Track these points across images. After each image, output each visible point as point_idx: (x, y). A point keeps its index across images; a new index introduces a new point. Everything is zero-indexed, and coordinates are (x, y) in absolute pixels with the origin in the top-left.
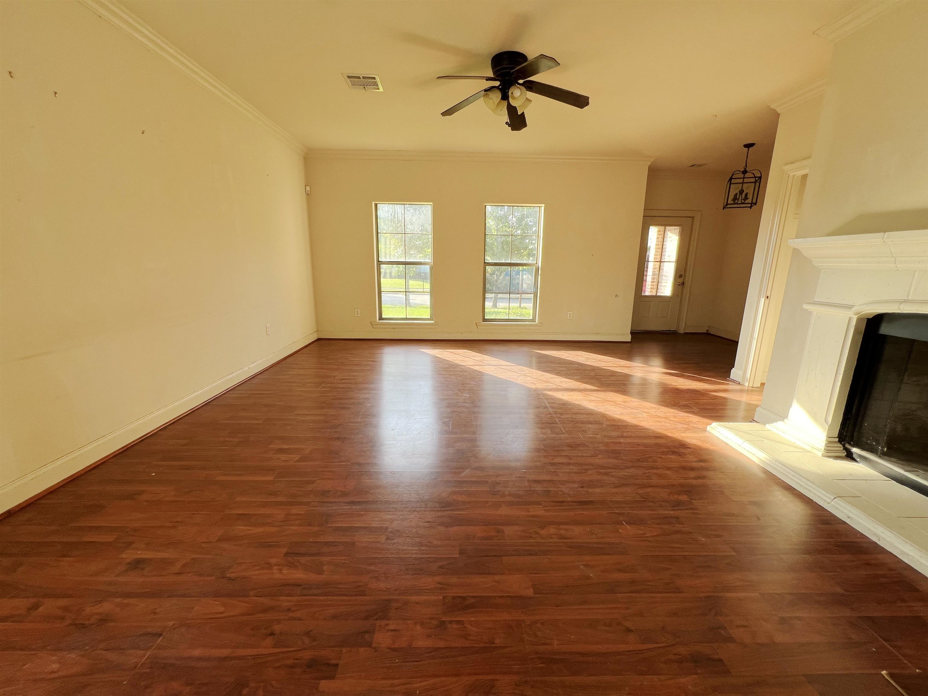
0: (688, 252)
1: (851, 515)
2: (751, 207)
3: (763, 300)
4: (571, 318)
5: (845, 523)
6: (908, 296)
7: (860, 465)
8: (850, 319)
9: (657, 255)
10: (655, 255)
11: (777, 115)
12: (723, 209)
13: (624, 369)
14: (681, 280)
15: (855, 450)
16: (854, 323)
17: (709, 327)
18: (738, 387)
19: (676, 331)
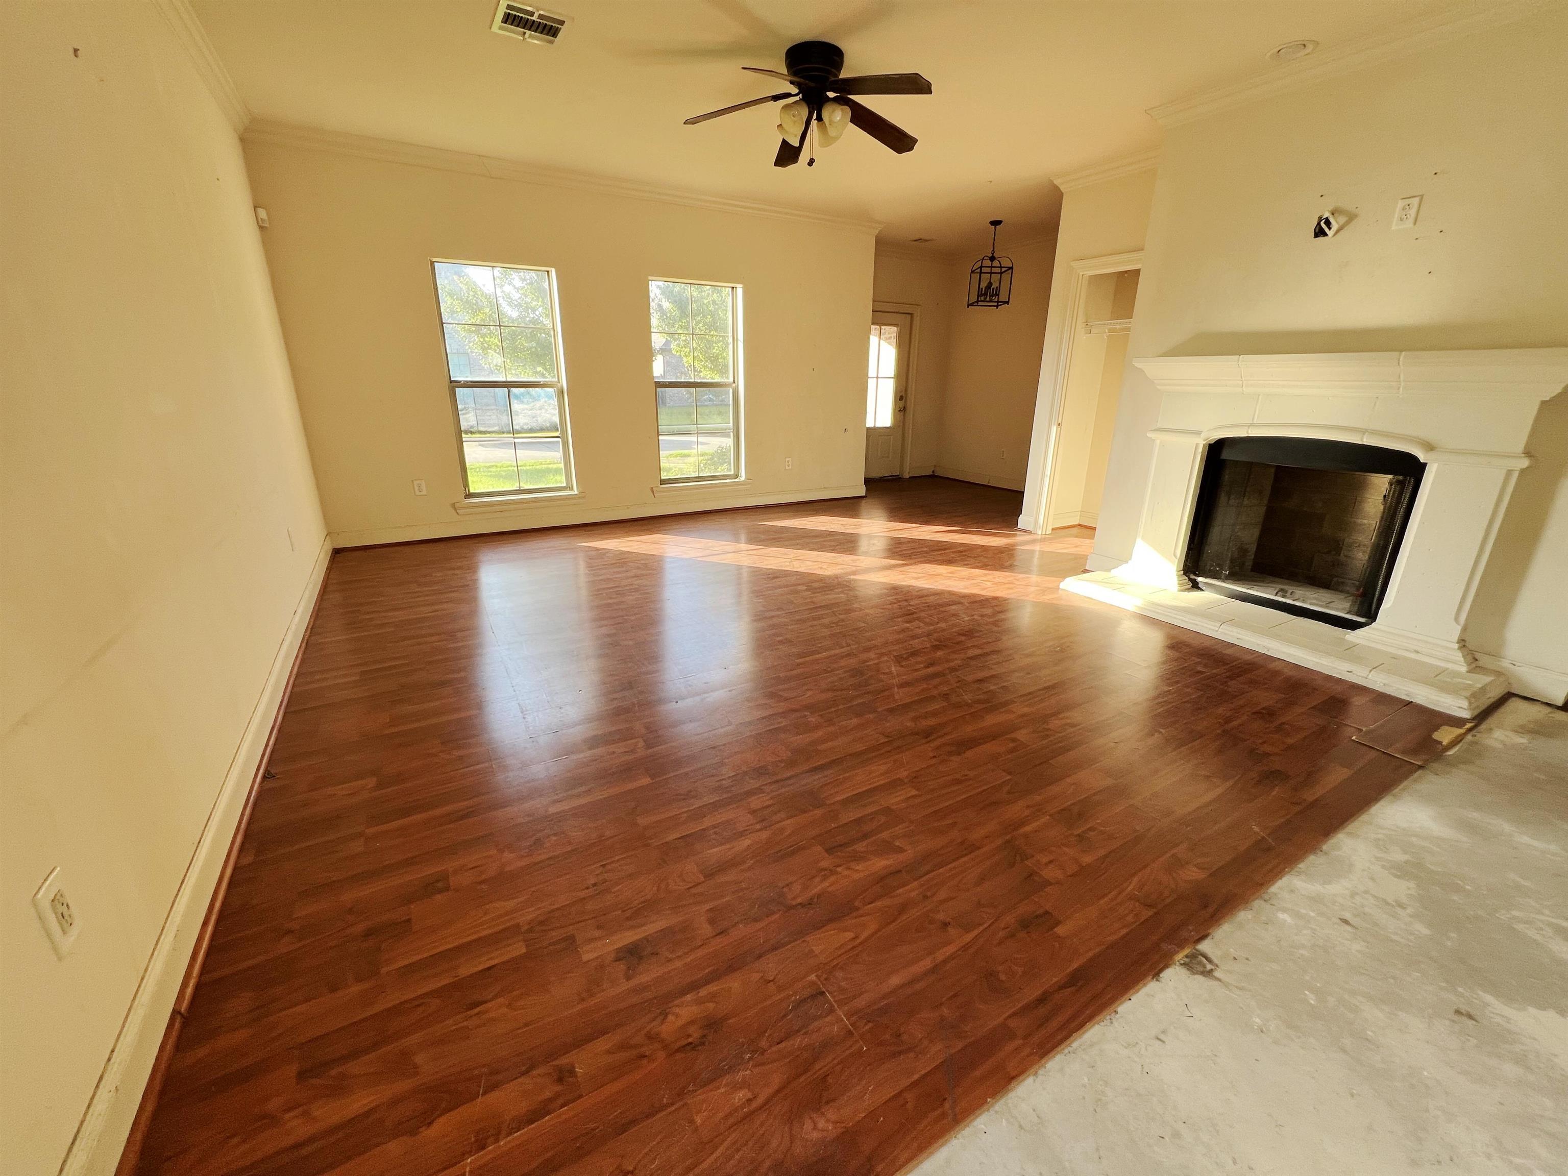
0: (908, 365)
1: (1240, 636)
2: (997, 306)
3: (1054, 429)
4: (790, 467)
5: (1234, 645)
6: (1253, 419)
7: (1206, 592)
8: (1197, 445)
11: (1061, 195)
12: (968, 307)
13: (901, 532)
14: (901, 404)
15: (1200, 579)
16: (1200, 450)
17: (935, 466)
18: (1027, 537)
19: (898, 476)
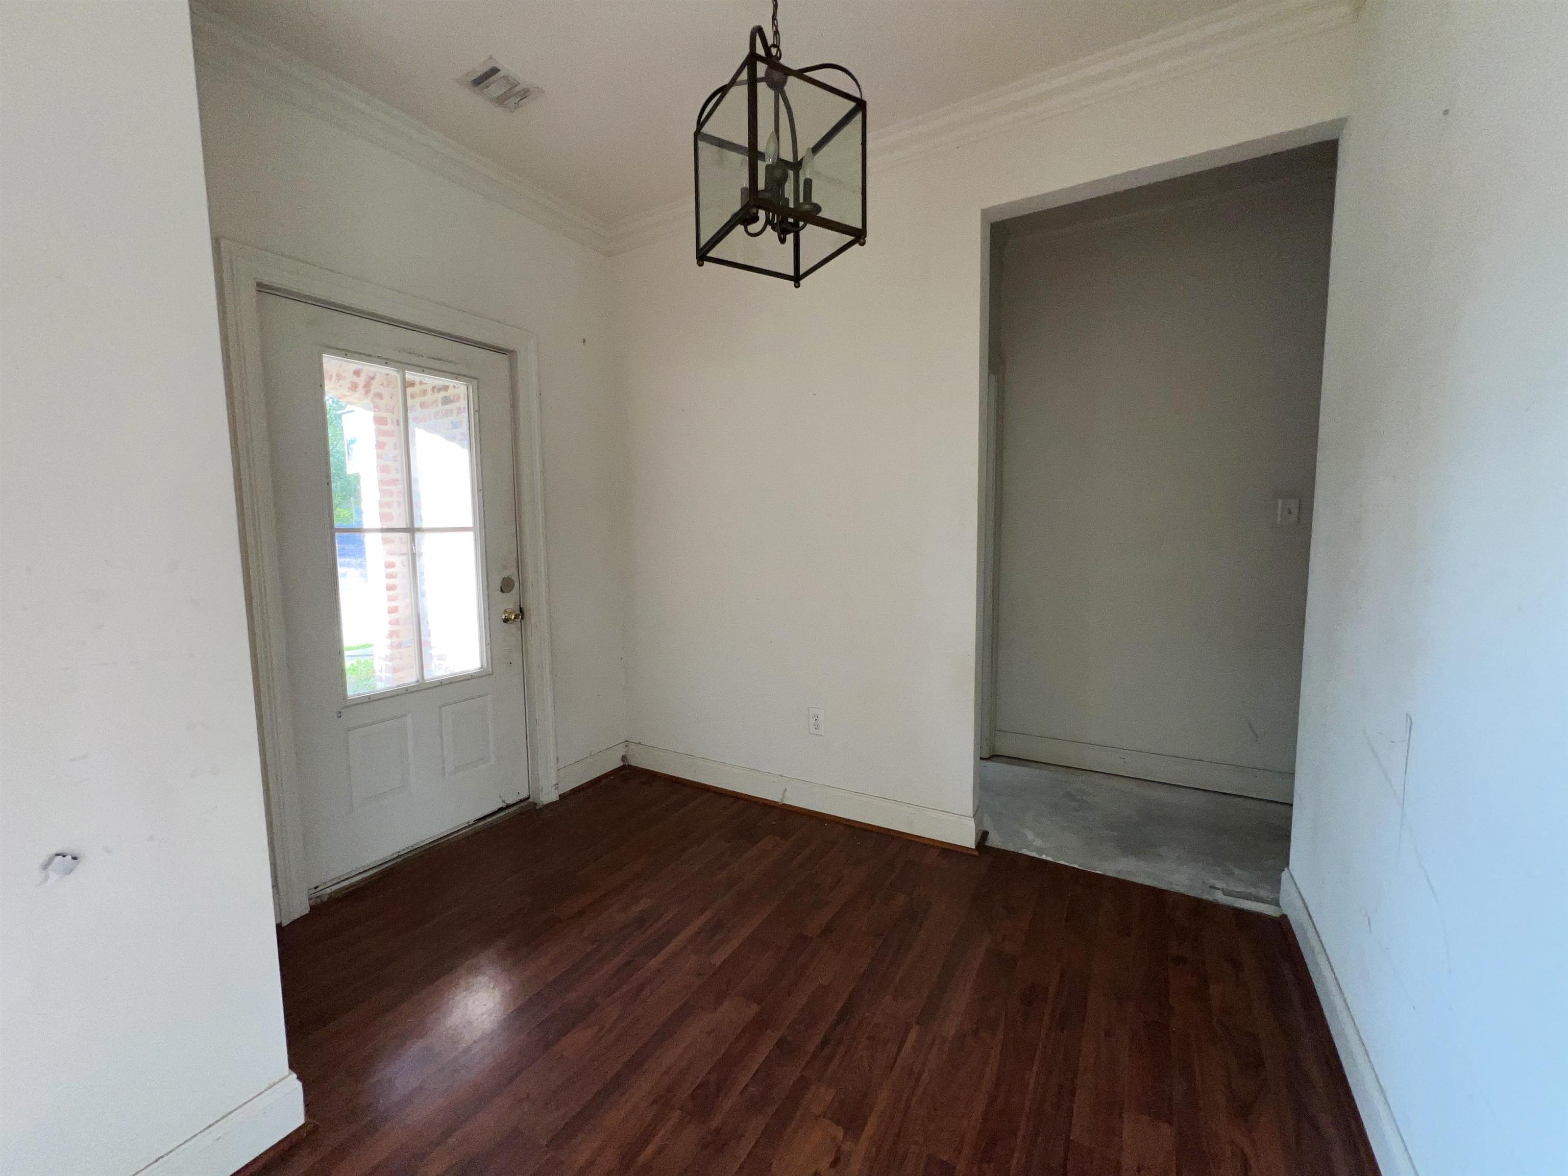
0: (517, 494)
9: (389, 505)
10: (381, 505)
14: (509, 602)
17: (627, 744)
19: (529, 798)
